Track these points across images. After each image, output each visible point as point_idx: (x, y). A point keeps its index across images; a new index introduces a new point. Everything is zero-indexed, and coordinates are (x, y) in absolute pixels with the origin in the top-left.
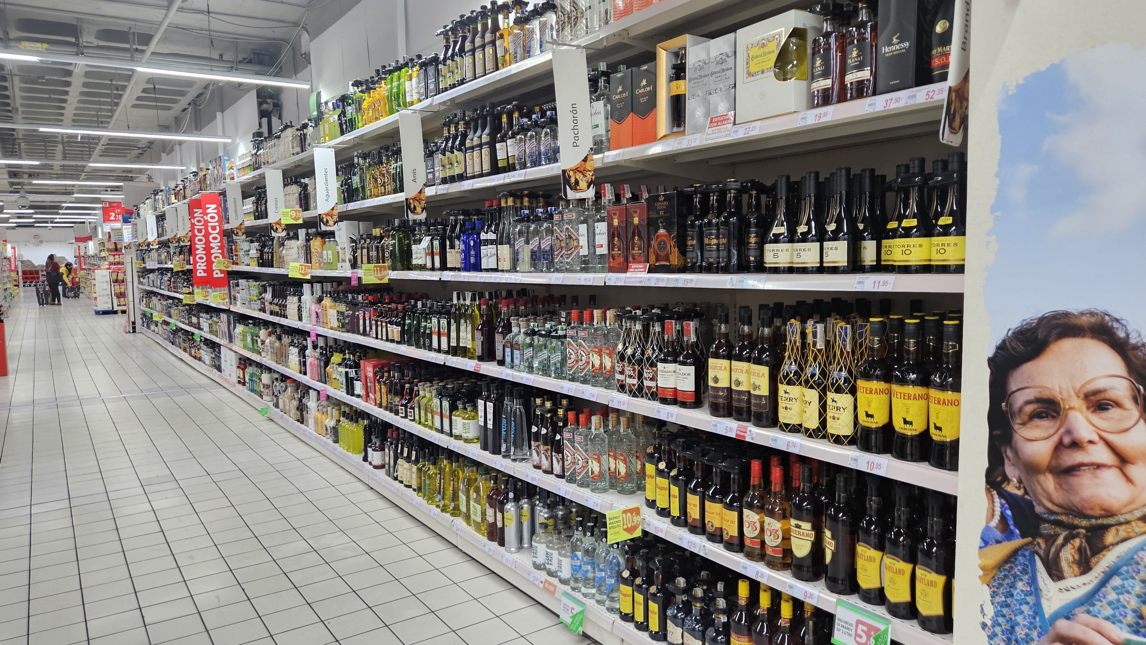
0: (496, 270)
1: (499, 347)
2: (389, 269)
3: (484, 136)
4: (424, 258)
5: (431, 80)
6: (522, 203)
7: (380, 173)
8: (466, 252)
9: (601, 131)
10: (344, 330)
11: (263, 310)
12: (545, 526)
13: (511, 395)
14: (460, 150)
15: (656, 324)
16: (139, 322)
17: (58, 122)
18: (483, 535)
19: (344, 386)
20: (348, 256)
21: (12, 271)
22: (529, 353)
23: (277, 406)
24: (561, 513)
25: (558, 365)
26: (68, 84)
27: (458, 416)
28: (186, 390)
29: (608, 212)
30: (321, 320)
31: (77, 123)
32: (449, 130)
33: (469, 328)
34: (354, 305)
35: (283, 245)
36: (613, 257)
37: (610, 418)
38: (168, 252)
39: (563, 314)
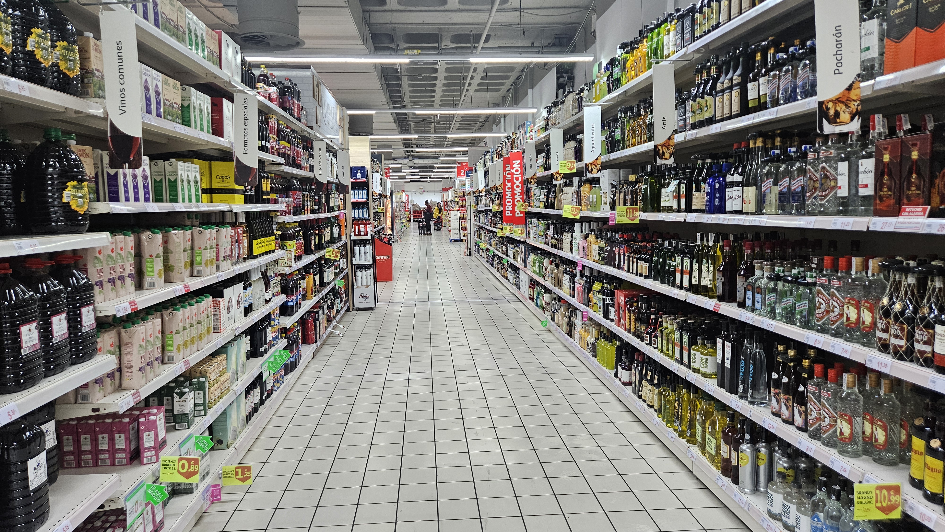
0: (740, 212)
1: (740, 289)
2: (640, 211)
3: (735, 77)
4: (671, 201)
5: (687, 30)
6: (773, 143)
7: (638, 124)
8: (711, 195)
9: (874, 53)
10: (603, 263)
11: (546, 243)
12: (783, 476)
13: (751, 338)
14: (710, 94)
15: (937, 279)
16: (473, 248)
17: (431, 106)
18: (718, 468)
19: (602, 310)
20: (609, 200)
21: (406, 211)
22: (772, 298)
23: (553, 320)
24: (803, 465)
25: (805, 313)
26: (435, 78)
27: (697, 350)
28: (494, 300)
29: (877, 147)
30: (587, 253)
31: (442, 106)
32: (701, 76)
33: (711, 268)
34: (611, 242)
35: (562, 190)
36: (881, 199)
37: (868, 378)
38: (491, 198)
39: (815, 260)
